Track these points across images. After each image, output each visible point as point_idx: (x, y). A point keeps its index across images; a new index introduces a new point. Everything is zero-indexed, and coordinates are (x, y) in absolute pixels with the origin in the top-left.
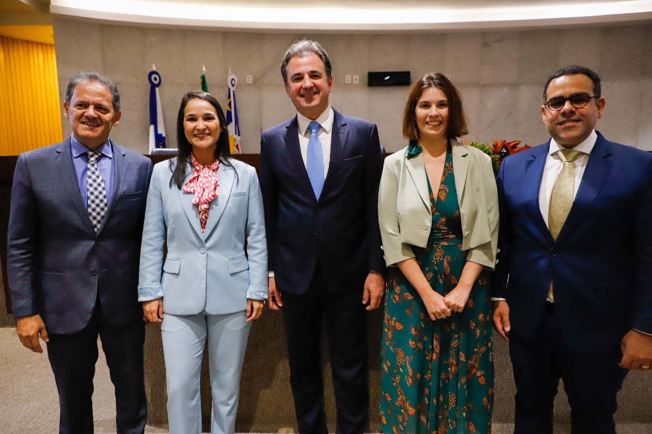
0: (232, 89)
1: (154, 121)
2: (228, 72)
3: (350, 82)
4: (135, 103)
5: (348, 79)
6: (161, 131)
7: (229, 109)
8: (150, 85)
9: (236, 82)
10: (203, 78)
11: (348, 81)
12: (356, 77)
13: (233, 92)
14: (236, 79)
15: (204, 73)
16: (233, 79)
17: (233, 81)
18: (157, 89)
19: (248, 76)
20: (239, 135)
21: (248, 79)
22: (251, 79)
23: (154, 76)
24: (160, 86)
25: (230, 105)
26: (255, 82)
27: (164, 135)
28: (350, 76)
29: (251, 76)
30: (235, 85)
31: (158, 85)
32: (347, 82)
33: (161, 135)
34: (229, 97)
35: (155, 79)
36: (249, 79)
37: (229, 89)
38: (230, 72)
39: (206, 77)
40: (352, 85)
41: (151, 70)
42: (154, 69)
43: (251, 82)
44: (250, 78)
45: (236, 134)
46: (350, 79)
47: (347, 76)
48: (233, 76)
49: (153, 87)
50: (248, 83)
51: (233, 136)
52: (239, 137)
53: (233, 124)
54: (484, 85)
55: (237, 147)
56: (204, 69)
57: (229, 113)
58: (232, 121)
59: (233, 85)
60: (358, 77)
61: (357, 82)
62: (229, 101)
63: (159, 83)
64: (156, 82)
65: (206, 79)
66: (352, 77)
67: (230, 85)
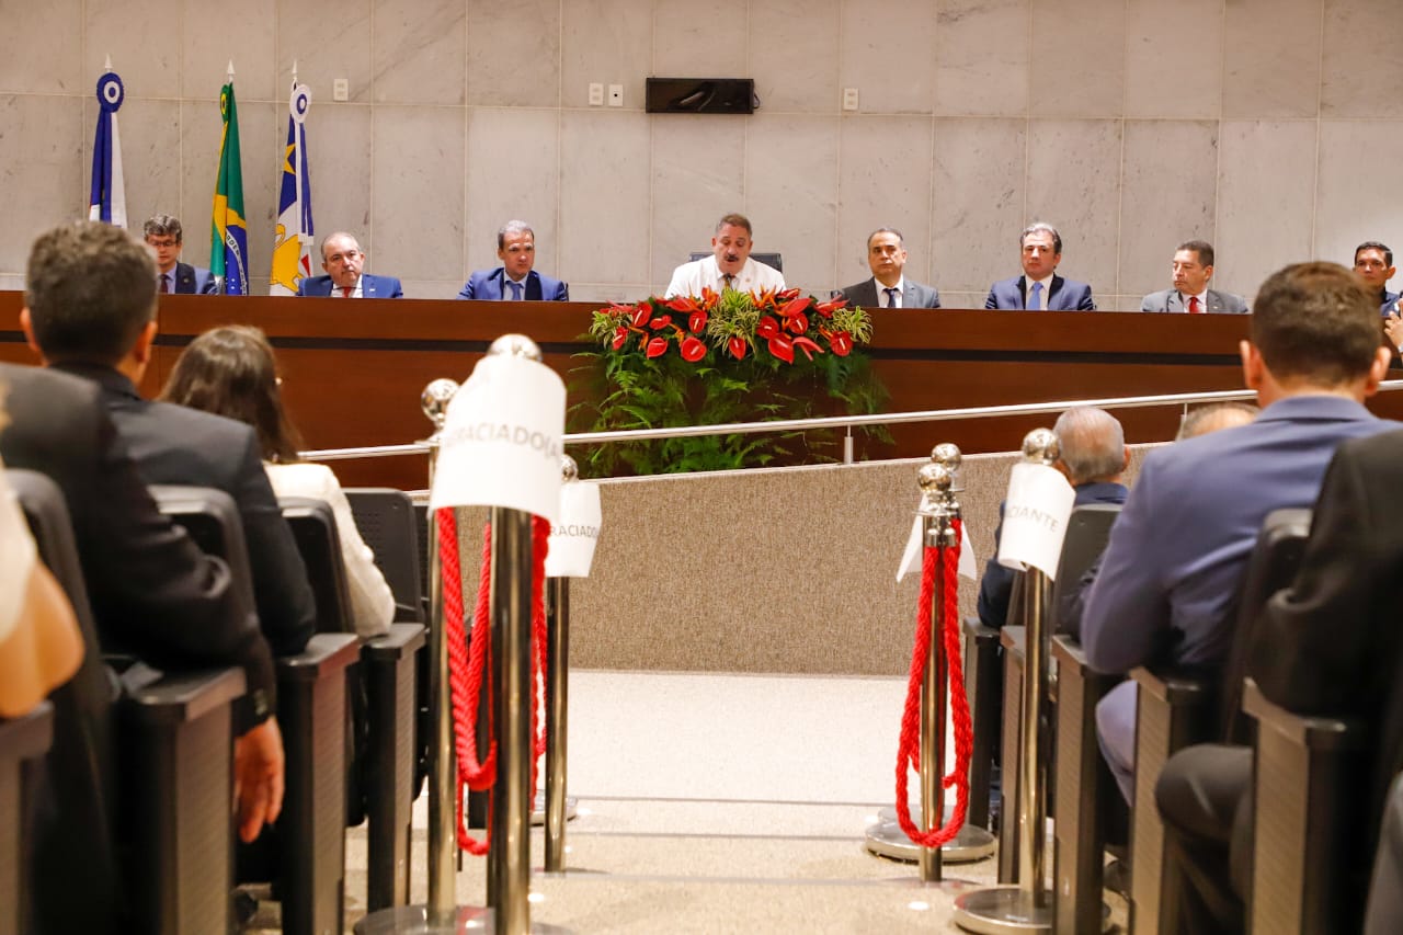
0: (298, 119)
1: (101, 192)
2: (289, 72)
3: (599, 102)
4: (54, 147)
5: (595, 91)
7: (290, 170)
8: (98, 106)
9: (310, 103)
10: (229, 91)
11: (596, 98)
12: (618, 89)
13: (301, 125)
14: (308, 96)
15: (231, 79)
16: (303, 97)
17: (302, 101)
18: (114, 116)
19: (337, 81)
20: (311, 233)
21: (336, 90)
22: (345, 90)
23: (112, 84)
25: (291, 159)
26: (354, 97)
28: (600, 86)
29: (345, 82)
30: (307, 111)
31: (116, 107)
32: (592, 102)
34: (291, 140)
35: (112, 92)
36: (341, 89)
37: (292, 121)
38: (296, 79)
39: (234, 87)
40: (604, 108)
41: (105, 71)
42: (108, 68)
43: (345, 98)
44: (341, 86)
45: (304, 231)
46: (600, 94)
47: (593, 86)
48: (303, 89)
49: (107, 110)
50: (337, 98)
51: (294, 235)
52: (312, 237)
53: (297, 206)
54: (944, 119)
55: (305, 261)
56: (231, 69)
57: (289, 179)
58: (295, 199)
59: (301, 111)
60: (621, 90)
61: (614, 102)
62: (287, 151)
63: (121, 99)
64: (113, 100)
65: (236, 94)
66: (606, 92)
67: (294, 112)
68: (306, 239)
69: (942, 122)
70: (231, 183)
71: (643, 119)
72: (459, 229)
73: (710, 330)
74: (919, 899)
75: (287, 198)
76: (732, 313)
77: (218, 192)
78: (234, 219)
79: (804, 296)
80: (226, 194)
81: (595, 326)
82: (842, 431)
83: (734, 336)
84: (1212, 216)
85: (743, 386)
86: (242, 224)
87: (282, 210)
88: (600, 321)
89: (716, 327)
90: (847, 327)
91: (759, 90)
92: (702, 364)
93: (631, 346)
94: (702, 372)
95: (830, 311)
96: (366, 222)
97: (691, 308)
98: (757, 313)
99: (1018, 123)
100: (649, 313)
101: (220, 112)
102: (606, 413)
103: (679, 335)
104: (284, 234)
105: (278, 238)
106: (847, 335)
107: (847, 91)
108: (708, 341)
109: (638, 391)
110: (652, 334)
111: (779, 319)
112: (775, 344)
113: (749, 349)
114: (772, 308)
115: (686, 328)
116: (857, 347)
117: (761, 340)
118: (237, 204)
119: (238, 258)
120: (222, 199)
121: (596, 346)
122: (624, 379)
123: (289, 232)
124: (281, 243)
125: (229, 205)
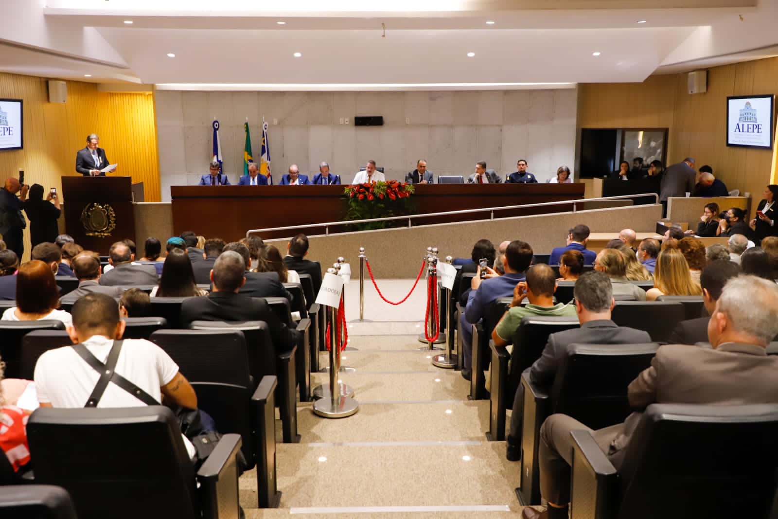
0: (265, 131)
1: (216, 152)
2: (263, 120)
3: (343, 123)
4: (202, 140)
5: (341, 121)
6: (220, 158)
7: (263, 144)
8: (213, 129)
9: (268, 127)
10: (247, 124)
12: (347, 119)
13: (266, 133)
15: (247, 121)
16: (266, 125)
17: (266, 127)
18: (217, 131)
19: (274, 120)
20: (269, 160)
21: (274, 122)
23: (216, 123)
25: (264, 142)
26: (279, 124)
28: (343, 119)
29: (276, 119)
31: (217, 129)
32: (341, 123)
34: (264, 136)
35: (216, 125)
36: (276, 122)
37: (263, 131)
40: (344, 125)
42: (215, 119)
43: (277, 124)
47: (341, 119)
48: (266, 123)
49: (215, 130)
50: (275, 125)
51: (266, 161)
53: (266, 154)
54: (432, 126)
55: (268, 168)
56: (247, 118)
57: (263, 147)
58: (265, 152)
59: (266, 129)
60: (347, 120)
61: (347, 123)
62: (263, 139)
63: (218, 128)
64: (217, 127)
65: (249, 125)
66: (344, 121)
67: (264, 129)
68: (269, 162)
69: (431, 126)
70: (248, 148)
71: (355, 128)
72: (307, 157)
73: (374, 191)
74: (429, 355)
75: (263, 152)
76: (380, 187)
77: (245, 151)
78: (250, 158)
79: (398, 182)
80: (247, 151)
81: (346, 191)
82: (408, 219)
83: (380, 193)
84: (501, 149)
85: (382, 206)
87: (262, 155)
88: (347, 190)
89: (376, 190)
90: (409, 190)
91: (384, 119)
92: (372, 201)
93: (355, 196)
94: (373, 202)
95: (404, 186)
96: (283, 156)
97: (369, 186)
98: (386, 187)
99: (451, 126)
100: (359, 188)
101: (244, 130)
102: (349, 213)
103: (367, 193)
104: (263, 160)
105: (261, 162)
106: (409, 192)
107: (407, 119)
108: (374, 194)
109: (357, 208)
110: (360, 193)
111: (392, 188)
112: (391, 196)
113: (384, 196)
114: (390, 185)
115: (368, 191)
116: (411, 195)
117: (387, 194)
118: (250, 154)
120: (246, 153)
121: (346, 196)
122: (353, 204)
123: (264, 161)
124: (263, 163)
125: (248, 154)
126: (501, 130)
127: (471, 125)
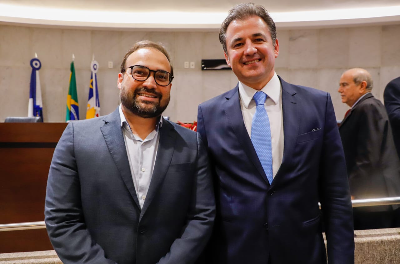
0: (94, 72)
1: (33, 95)
2: (92, 59)
3: (188, 67)
6: (39, 103)
7: (91, 87)
8: (31, 69)
9: (98, 67)
10: (72, 63)
11: (187, 66)
12: (193, 63)
13: (95, 74)
14: (97, 64)
15: (73, 60)
16: (95, 65)
17: (95, 67)
18: (37, 72)
19: (109, 62)
20: (99, 106)
21: (109, 65)
22: (112, 65)
23: (36, 62)
24: (41, 70)
25: (92, 84)
26: (115, 67)
27: (41, 106)
28: (188, 63)
29: (112, 63)
30: (97, 69)
31: (38, 69)
32: (185, 67)
33: (38, 106)
34: (92, 78)
35: (36, 64)
37: (92, 72)
38: (93, 59)
39: (74, 63)
40: (189, 70)
41: (33, 58)
42: (36, 56)
43: (112, 67)
44: (110, 64)
45: (96, 106)
47: (185, 63)
48: (96, 63)
49: (34, 70)
50: (110, 67)
51: (93, 107)
53: (94, 98)
54: (292, 70)
55: (97, 115)
56: (74, 57)
57: (91, 90)
58: (93, 96)
59: (95, 69)
61: (193, 67)
62: (91, 81)
63: (39, 67)
64: (36, 67)
65: (75, 65)
66: (189, 64)
67: (92, 69)
68: (98, 109)
70: (73, 92)
71: (201, 72)
75: (91, 95)
77: (68, 94)
78: (74, 103)
80: (71, 95)
86: (76, 104)
87: (89, 100)
99: (315, 70)
101: (69, 70)
104: (90, 107)
105: (88, 108)
118: (75, 98)
119: (75, 114)
120: (69, 96)
123: (92, 106)
124: (89, 110)
125: (72, 98)
126: (379, 74)
127: (341, 69)
